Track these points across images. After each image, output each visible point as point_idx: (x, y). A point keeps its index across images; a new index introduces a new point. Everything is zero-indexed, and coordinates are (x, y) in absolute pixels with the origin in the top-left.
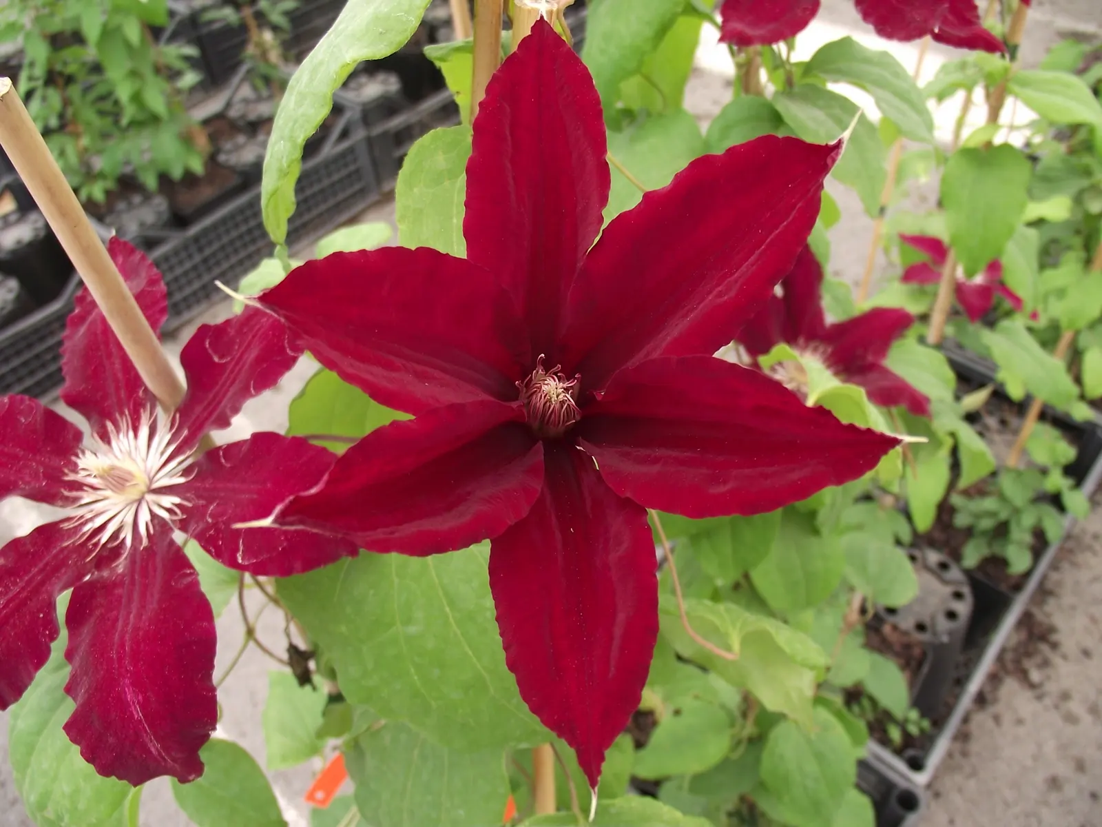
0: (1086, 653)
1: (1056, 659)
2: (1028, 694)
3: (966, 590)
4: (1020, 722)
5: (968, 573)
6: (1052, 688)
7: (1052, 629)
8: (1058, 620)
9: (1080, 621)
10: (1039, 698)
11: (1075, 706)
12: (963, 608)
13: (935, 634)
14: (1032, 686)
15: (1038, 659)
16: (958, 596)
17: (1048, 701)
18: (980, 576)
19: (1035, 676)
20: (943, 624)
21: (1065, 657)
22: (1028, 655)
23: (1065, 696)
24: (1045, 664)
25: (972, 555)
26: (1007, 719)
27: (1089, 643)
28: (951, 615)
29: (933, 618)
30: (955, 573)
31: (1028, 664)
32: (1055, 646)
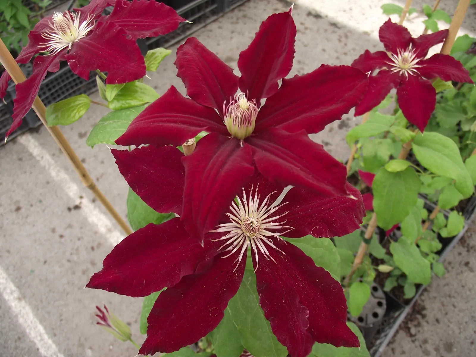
0: (437, 321)
1: (424, 323)
2: (410, 339)
3: (384, 302)
4: (403, 353)
5: (385, 293)
6: (419, 337)
7: (424, 308)
8: (427, 304)
9: (437, 305)
10: (413, 341)
11: (429, 347)
12: (381, 311)
13: (366, 324)
14: (411, 336)
15: (415, 323)
16: (380, 304)
17: (417, 343)
18: (391, 295)
19: (413, 331)
20: (371, 319)
21: (427, 322)
22: (411, 320)
23: (425, 341)
24: (419, 325)
25: (389, 286)
26: (398, 351)
27: (439, 316)
28: (375, 315)
29: (367, 316)
30: (380, 293)
31: (410, 325)
32: (424, 316)
